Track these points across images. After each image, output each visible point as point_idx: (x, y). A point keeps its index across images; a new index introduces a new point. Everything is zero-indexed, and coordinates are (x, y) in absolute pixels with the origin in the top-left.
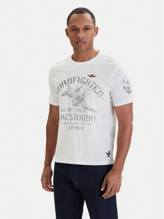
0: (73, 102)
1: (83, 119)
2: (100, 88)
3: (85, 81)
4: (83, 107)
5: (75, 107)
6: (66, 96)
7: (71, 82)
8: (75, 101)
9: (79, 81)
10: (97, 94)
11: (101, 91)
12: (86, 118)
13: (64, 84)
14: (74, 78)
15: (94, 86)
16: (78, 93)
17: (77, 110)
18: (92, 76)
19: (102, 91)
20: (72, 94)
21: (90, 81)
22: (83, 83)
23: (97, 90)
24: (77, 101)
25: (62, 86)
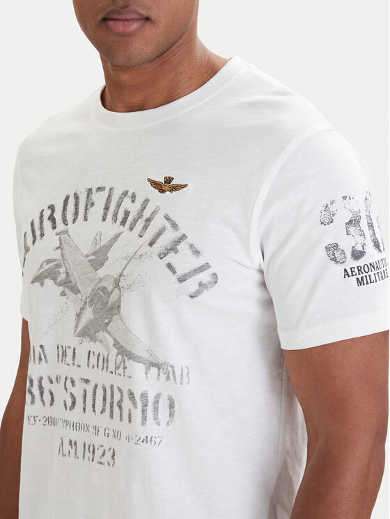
0: (79, 316)
1: (116, 408)
2: (197, 253)
3: (134, 209)
4: (116, 344)
5: (87, 345)
6: (49, 282)
7: (76, 213)
8: (88, 315)
9: (107, 208)
10: (182, 280)
11: (201, 269)
12: (127, 404)
13: (47, 224)
14: (90, 191)
15: (169, 237)
16: (101, 272)
17: (93, 359)
18: (166, 185)
19: (206, 266)
20: (76, 276)
21: (155, 213)
22: (123, 223)
23: (183, 260)
24: (95, 312)
25: (38, 233)
